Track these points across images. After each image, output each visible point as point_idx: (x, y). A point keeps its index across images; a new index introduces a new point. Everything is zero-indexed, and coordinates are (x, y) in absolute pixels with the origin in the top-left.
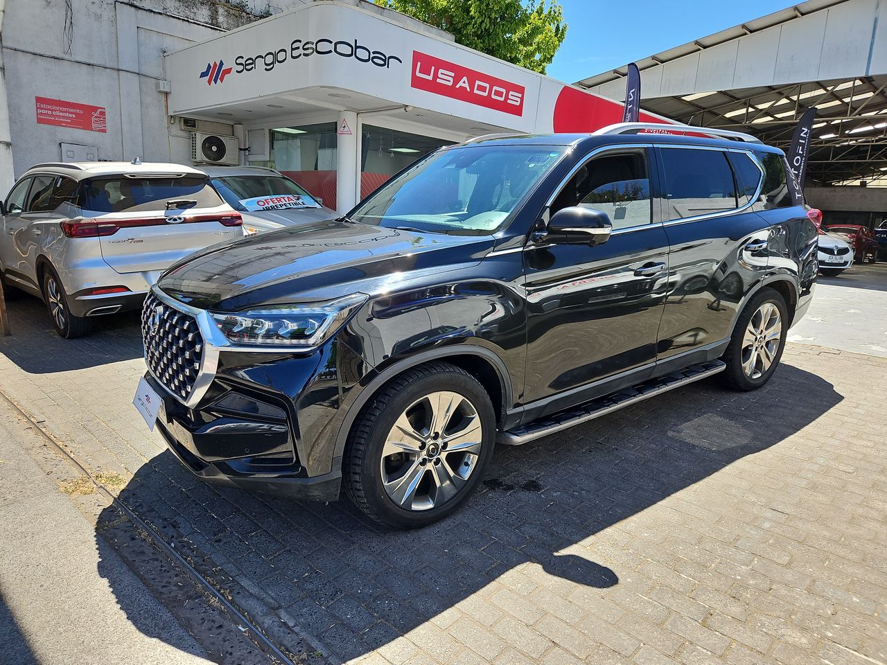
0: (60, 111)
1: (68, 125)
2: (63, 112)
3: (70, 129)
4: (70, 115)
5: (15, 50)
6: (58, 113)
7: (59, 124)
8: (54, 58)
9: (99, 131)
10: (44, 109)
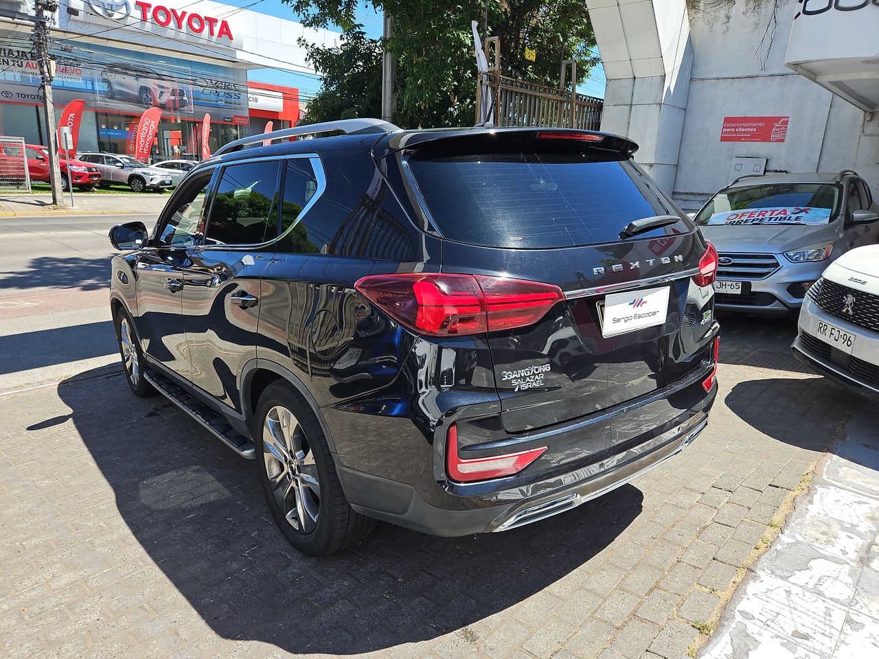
0: (743, 127)
1: (747, 139)
2: (745, 128)
3: (748, 142)
4: (752, 130)
5: (717, 79)
6: (740, 130)
7: (738, 139)
8: (750, 77)
9: (777, 141)
10: (729, 128)
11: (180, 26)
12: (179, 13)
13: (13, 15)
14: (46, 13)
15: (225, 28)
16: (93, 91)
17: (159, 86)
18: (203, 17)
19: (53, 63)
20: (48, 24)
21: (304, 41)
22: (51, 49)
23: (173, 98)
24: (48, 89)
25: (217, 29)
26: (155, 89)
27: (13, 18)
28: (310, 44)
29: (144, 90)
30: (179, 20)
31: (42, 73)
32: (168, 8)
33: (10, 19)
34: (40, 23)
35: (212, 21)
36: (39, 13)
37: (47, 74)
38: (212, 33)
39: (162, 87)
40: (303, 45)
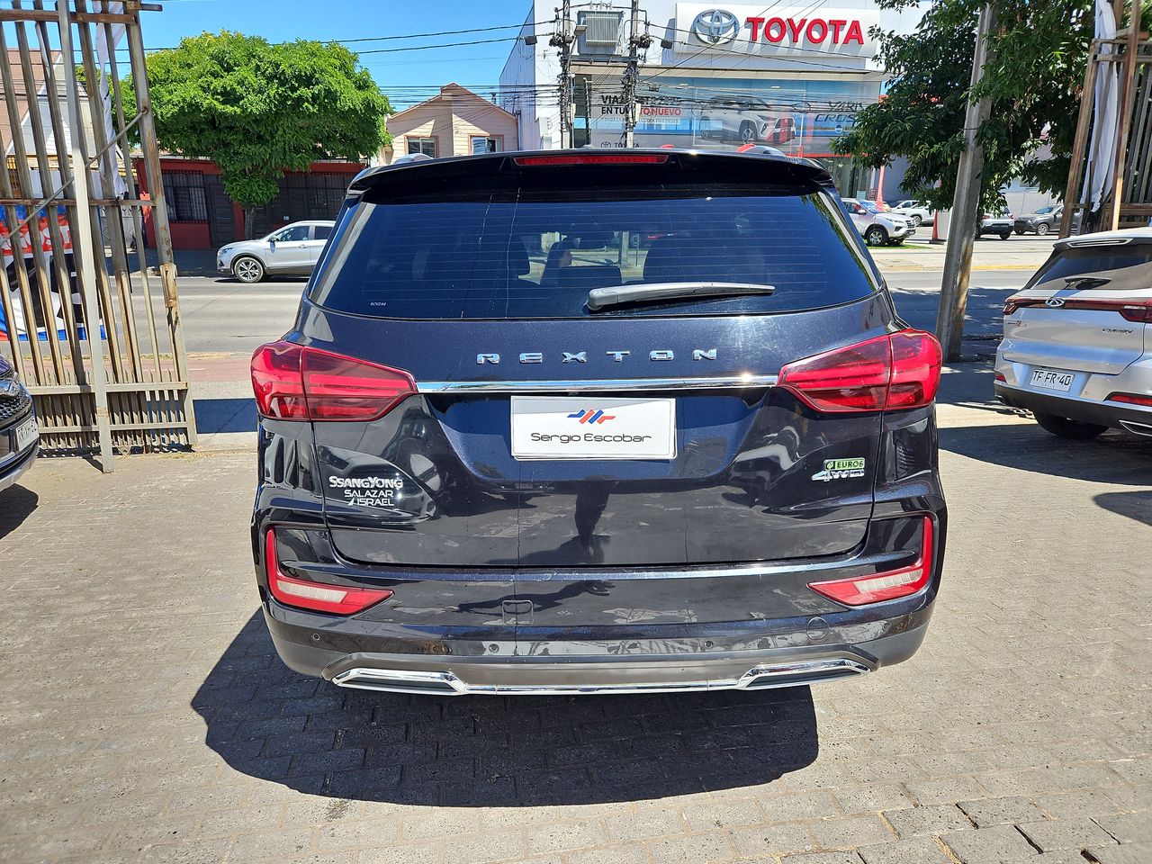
11: (795, 40)
12: (797, 22)
13: (607, 58)
14: (640, 51)
15: (855, 31)
16: (690, 133)
17: (762, 117)
18: (827, 22)
19: (638, 106)
20: (640, 63)
21: (879, 30)
22: (640, 90)
23: (778, 130)
24: (630, 135)
25: (843, 35)
26: (758, 123)
27: (608, 62)
28: (887, 33)
29: (747, 124)
30: (796, 32)
31: (627, 119)
32: (784, 19)
33: (606, 64)
34: (632, 63)
35: (838, 24)
36: (633, 51)
37: (631, 120)
38: (835, 40)
39: (768, 119)
40: (876, 36)
